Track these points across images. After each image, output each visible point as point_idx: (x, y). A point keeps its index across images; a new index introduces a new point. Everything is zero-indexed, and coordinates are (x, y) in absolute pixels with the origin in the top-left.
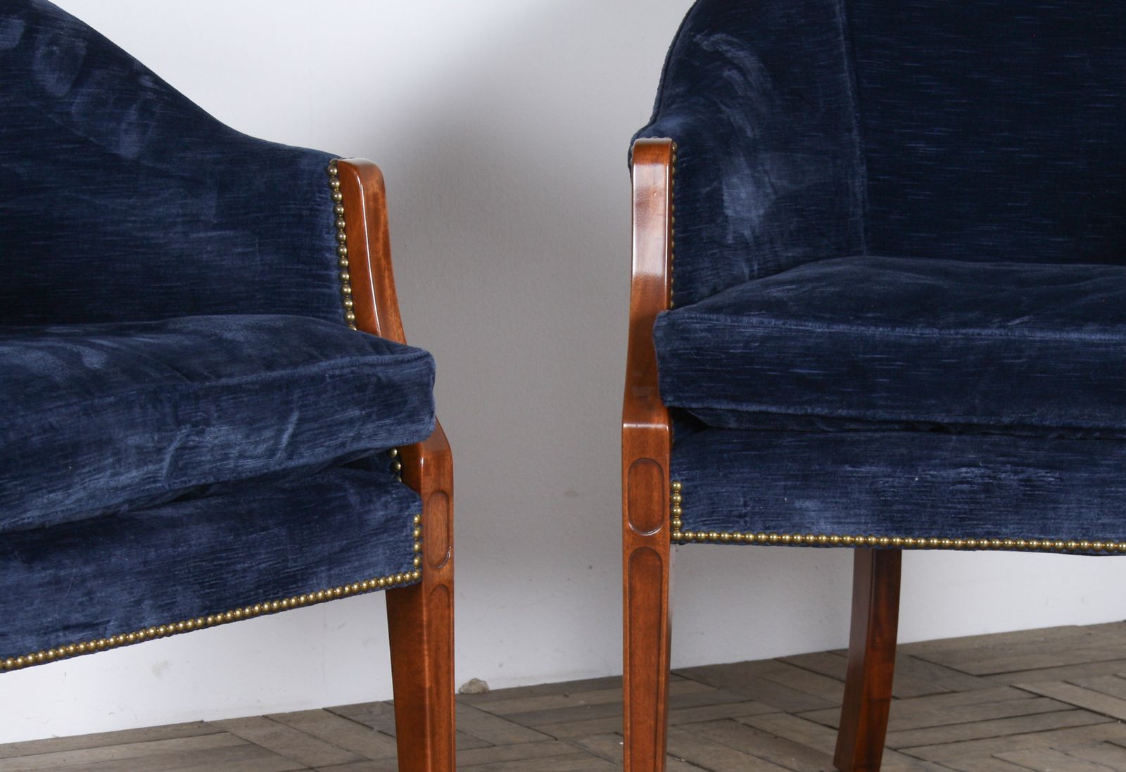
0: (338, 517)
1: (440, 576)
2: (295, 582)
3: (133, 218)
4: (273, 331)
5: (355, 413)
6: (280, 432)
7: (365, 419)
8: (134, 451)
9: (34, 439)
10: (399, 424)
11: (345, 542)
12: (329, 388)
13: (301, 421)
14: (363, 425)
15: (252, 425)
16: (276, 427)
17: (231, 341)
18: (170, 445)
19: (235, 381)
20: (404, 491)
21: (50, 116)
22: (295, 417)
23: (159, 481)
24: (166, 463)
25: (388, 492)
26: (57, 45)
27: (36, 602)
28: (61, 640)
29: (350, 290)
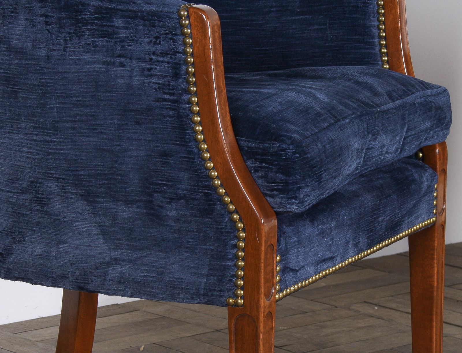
0: (413, 187)
1: (442, 219)
5: (428, 124)
6: (401, 137)
7: (431, 128)
8: (356, 151)
10: (442, 130)
11: (414, 202)
12: (418, 110)
13: (408, 130)
14: (430, 131)
15: (393, 134)
16: (400, 135)
18: (365, 147)
20: (431, 171)
22: (406, 128)
23: (359, 169)
25: (427, 171)
27: (315, 245)
28: (321, 268)
29: (386, 51)
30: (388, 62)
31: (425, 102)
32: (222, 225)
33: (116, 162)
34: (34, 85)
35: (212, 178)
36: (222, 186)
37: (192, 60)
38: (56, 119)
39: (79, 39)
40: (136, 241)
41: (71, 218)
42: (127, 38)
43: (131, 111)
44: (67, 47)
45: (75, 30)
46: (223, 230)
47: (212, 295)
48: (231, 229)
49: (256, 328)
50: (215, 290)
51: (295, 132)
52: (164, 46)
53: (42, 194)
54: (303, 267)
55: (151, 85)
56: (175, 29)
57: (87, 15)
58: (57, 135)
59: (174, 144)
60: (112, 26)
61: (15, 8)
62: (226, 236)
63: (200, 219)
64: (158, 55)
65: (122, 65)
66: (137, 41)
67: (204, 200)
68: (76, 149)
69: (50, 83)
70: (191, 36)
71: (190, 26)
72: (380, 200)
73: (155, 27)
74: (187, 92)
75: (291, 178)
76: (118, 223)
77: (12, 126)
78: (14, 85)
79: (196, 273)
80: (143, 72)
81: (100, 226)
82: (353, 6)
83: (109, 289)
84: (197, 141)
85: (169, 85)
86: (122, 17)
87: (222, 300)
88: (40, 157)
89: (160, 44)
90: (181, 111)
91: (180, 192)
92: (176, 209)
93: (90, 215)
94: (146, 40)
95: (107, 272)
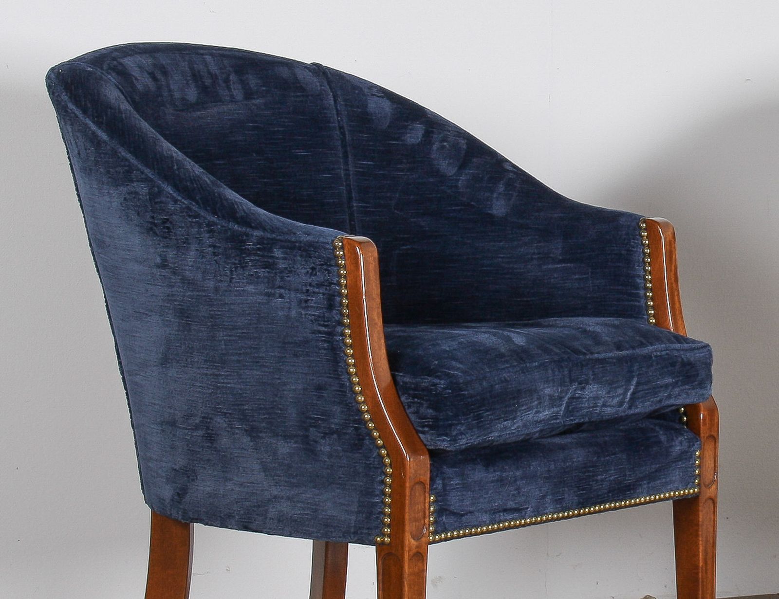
0: (654, 449)
1: (710, 492)
2: (629, 490)
3: (502, 256)
4: (614, 326)
5: (669, 380)
6: (627, 390)
7: (674, 385)
8: (548, 397)
9: (497, 386)
10: (693, 389)
11: (658, 466)
12: (654, 364)
13: (638, 384)
14: (673, 388)
15: (612, 385)
16: (624, 387)
17: (594, 332)
18: (566, 395)
19: (602, 356)
20: (690, 435)
21: (443, 188)
22: (634, 382)
23: (558, 419)
24: (563, 407)
25: (682, 435)
26: (446, 142)
27: (490, 492)
28: (502, 518)
29: (652, 303)
30: (654, 316)
31: (667, 356)
32: (370, 461)
33: (276, 396)
34: (204, 317)
35: (361, 412)
36: (371, 420)
37: (346, 291)
38: (224, 352)
39: (244, 270)
40: (293, 478)
41: (236, 455)
42: (286, 268)
43: (289, 343)
44: (233, 278)
45: (240, 261)
46: (371, 466)
47: (362, 533)
48: (379, 464)
49: (401, 568)
50: (363, 527)
51: (458, 369)
52: (320, 277)
53: (212, 430)
54: (471, 512)
55: (307, 316)
56: (329, 259)
57: (250, 245)
58: (225, 368)
59: (327, 377)
60: (273, 257)
61: (187, 239)
62: (374, 472)
63: (350, 455)
64: (314, 286)
65: (281, 296)
66: (295, 272)
67: (354, 434)
68: (241, 382)
69: (218, 315)
70: (345, 267)
71: (343, 257)
72: (598, 457)
73: (310, 257)
74: (340, 323)
75: (441, 414)
76: (278, 459)
77: (187, 360)
78: (188, 317)
79: (346, 510)
80: (301, 304)
81: (262, 462)
82: (615, 254)
83: (270, 529)
84: (349, 374)
85: (324, 317)
86: (282, 247)
87: (371, 538)
88: (210, 391)
89: (316, 275)
90: (334, 343)
91: (333, 426)
92: (329, 445)
93: (253, 450)
94: (303, 271)
95: (267, 510)
